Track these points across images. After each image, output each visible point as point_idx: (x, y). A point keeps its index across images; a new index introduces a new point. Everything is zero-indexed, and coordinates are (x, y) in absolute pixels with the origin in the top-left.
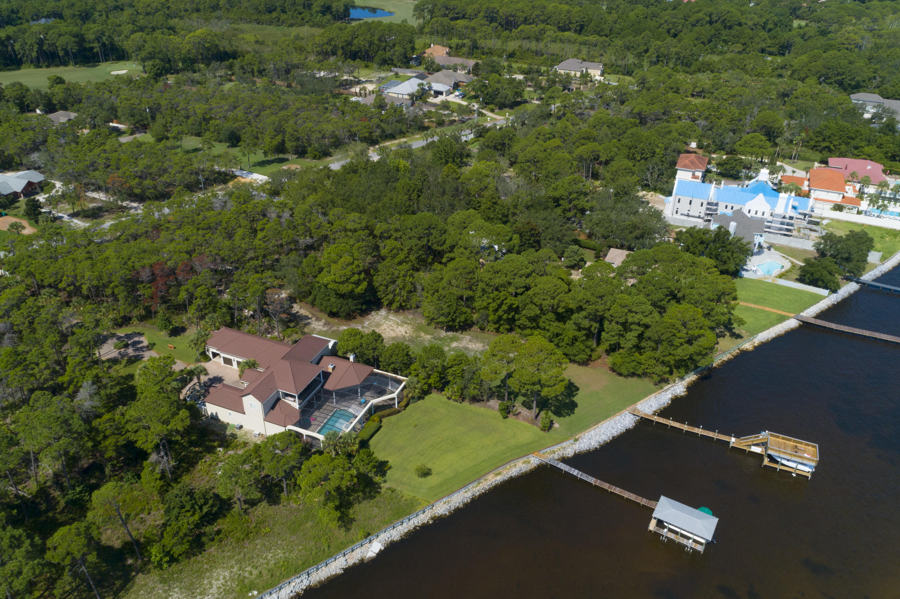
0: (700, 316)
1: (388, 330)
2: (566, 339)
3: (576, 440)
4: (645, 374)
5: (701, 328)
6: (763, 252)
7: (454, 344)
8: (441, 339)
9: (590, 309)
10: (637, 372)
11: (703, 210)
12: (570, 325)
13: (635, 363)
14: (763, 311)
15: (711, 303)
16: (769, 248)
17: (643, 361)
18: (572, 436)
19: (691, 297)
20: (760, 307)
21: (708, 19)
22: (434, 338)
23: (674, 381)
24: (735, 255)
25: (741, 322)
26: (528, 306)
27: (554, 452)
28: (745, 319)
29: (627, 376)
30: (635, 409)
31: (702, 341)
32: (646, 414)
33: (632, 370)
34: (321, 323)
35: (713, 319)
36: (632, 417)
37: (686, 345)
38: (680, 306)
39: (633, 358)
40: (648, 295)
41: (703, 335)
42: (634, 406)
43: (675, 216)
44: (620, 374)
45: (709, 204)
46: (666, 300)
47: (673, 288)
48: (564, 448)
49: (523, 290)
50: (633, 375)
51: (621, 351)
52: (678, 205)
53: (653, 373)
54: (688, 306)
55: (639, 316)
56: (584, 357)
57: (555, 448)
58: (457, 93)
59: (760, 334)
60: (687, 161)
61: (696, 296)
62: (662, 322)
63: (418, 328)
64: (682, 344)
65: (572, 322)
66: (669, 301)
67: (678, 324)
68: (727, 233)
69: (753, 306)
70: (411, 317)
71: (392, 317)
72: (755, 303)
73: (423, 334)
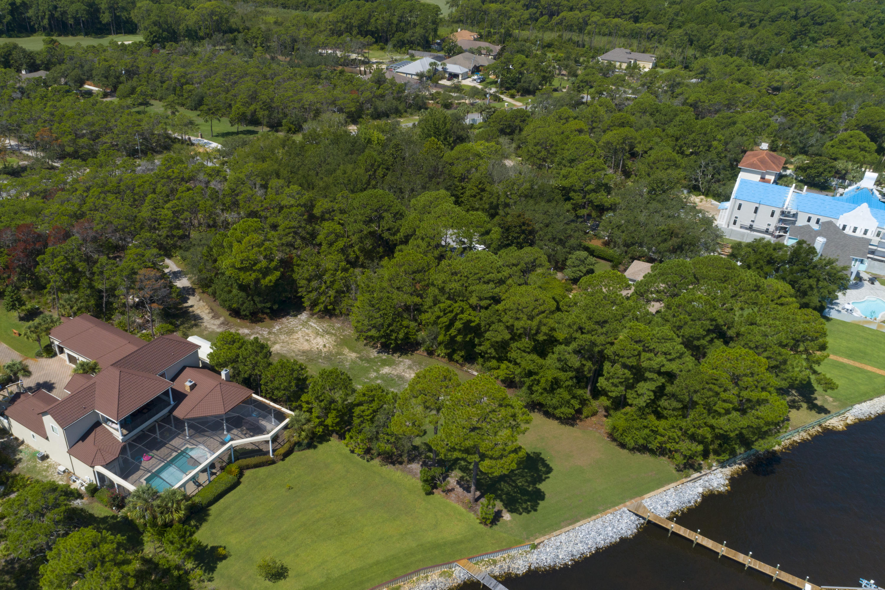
0: (763, 369)
1: (301, 340)
2: (543, 380)
3: (535, 547)
4: (662, 451)
5: (764, 389)
6: (862, 286)
7: (386, 370)
8: (368, 360)
9: (582, 339)
10: (650, 446)
11: (774, 222)
12: (551, 360)
13: (647, 431)
14: (862, 371)
15: (784, 351)
16: (872, 281)
17: (661, 430)
18: (528, 538)
19: (750, 337)
20: (857, 364)
21: (794, 13)
22: (360, 358)
23: (710, 467)
24: (821, 284)
25: (829, 385)
26: (493, 327)
27: (495, 563)
28: (835, 381)
29: (632, 450)
30: (640, 506)
31: (762, 411)
32: (657, 517)
33: (641, 442)
34: (218, 322)
35: (785, 376)
36: (633, 517)
37: (735, 414)
38: (728, 350)
39: (645, 423)
40: (680, 328)
41: (766, 401)
42: (638, 499)
43: (732, 227)
44: (623, 446)
45: (783, 213)
46: (708, 338)
47: (721, 321)
48: (513, 558)
49: (488, 302)
50: (643, 449)
51: (628, 409)
52: (737, 213)
53: (676, 451)
54: (744, 351)
55: (661, 359)
56: (568, 411)
57: (498, 557)
58: (476, 77)
59: (857, 406)
60: (755, 159)
61: (759, 337)
62: (699, 373)
63: (343, 342)
64: (728, 412)
65: (555, 356)
66: (711, 341)
67: (725, 379)
68: (812, 251)
69: (845, 361)
70: (338, 325)
71: (313, 323)
72: (849, 357)
73: (346, 351)
